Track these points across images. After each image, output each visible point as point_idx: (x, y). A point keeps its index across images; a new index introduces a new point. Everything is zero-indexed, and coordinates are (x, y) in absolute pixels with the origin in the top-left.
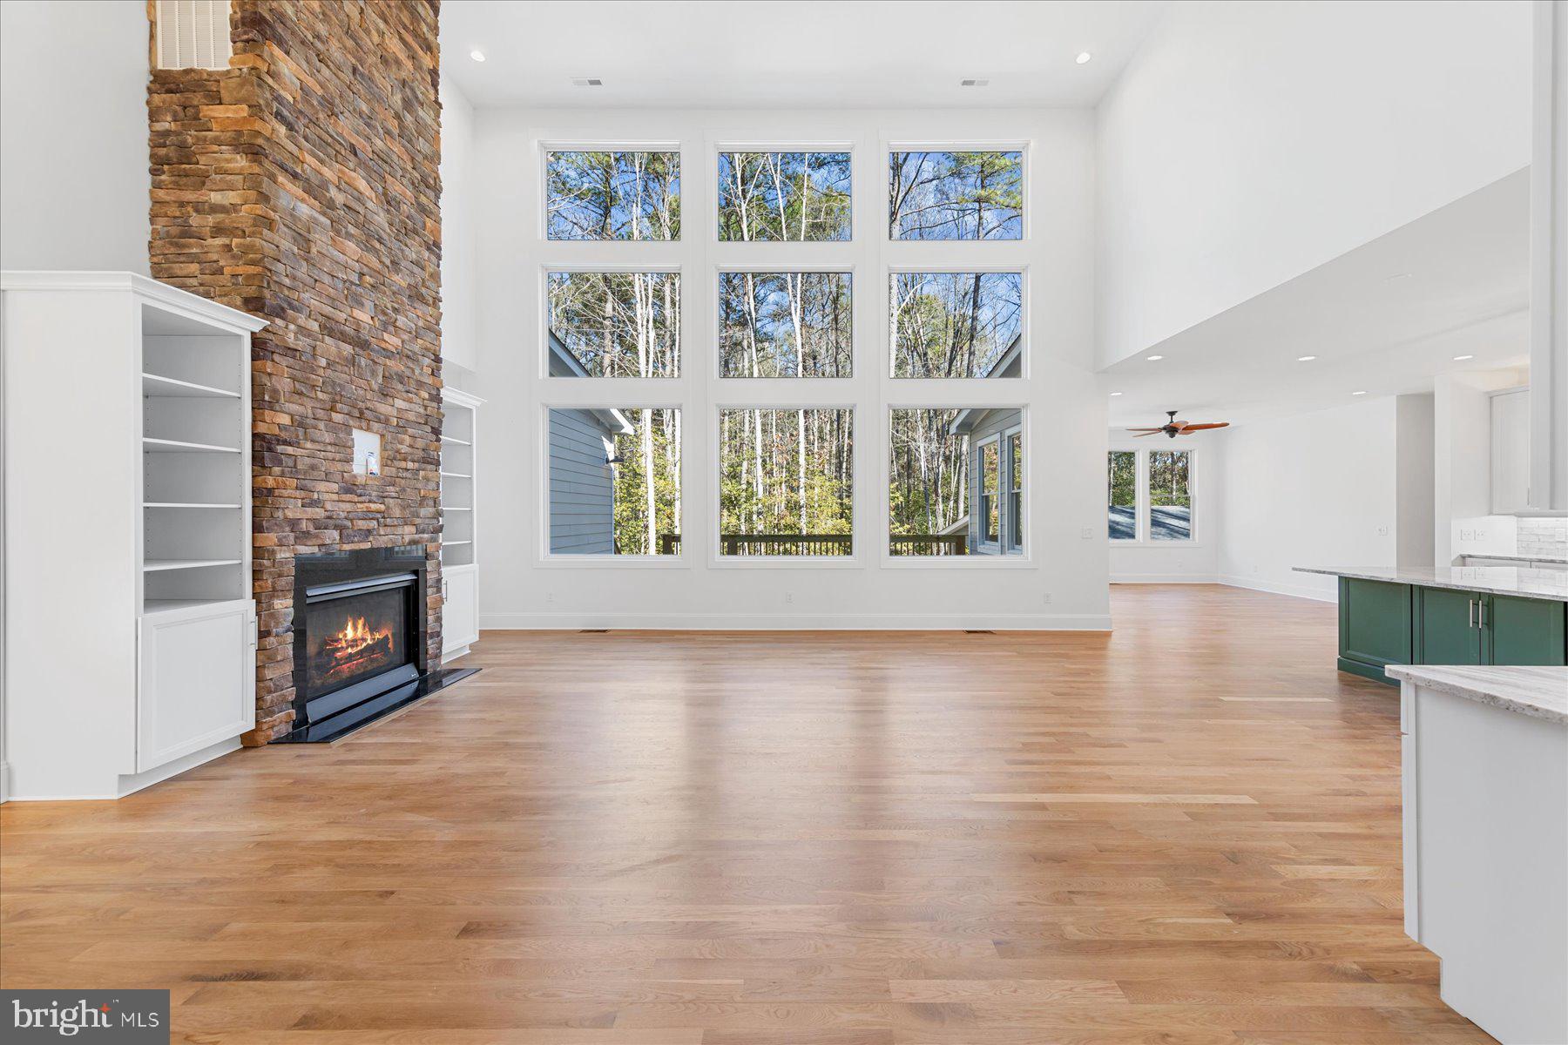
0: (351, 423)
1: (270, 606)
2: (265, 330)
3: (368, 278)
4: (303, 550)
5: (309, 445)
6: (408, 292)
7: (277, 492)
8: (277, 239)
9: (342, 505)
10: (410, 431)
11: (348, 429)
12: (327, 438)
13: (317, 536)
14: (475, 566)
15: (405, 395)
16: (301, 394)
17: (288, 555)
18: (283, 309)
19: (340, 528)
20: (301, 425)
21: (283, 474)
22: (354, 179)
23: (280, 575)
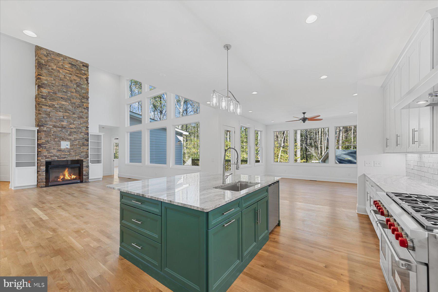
0: (60, 140)
1: (40, 168)
2: (39, 129)
3: (65, 117)
4: (47, 160)
5: (49, 144)
6: (78, 117)
7: (41, 152)
8: (42, 115)
9: (58, 153)
10: (78, 140)
11: (60, 142)
12: (54, 143)
13: (50, 158)
14: (102, 164)
15: (76, 135)
16: (47, 137)
17: (44, 160)
18: (43, 125)
19: (58, 157)
20: (47, 141)
21: (43, 149)
22: (61, 102)
23: (42, 163)
